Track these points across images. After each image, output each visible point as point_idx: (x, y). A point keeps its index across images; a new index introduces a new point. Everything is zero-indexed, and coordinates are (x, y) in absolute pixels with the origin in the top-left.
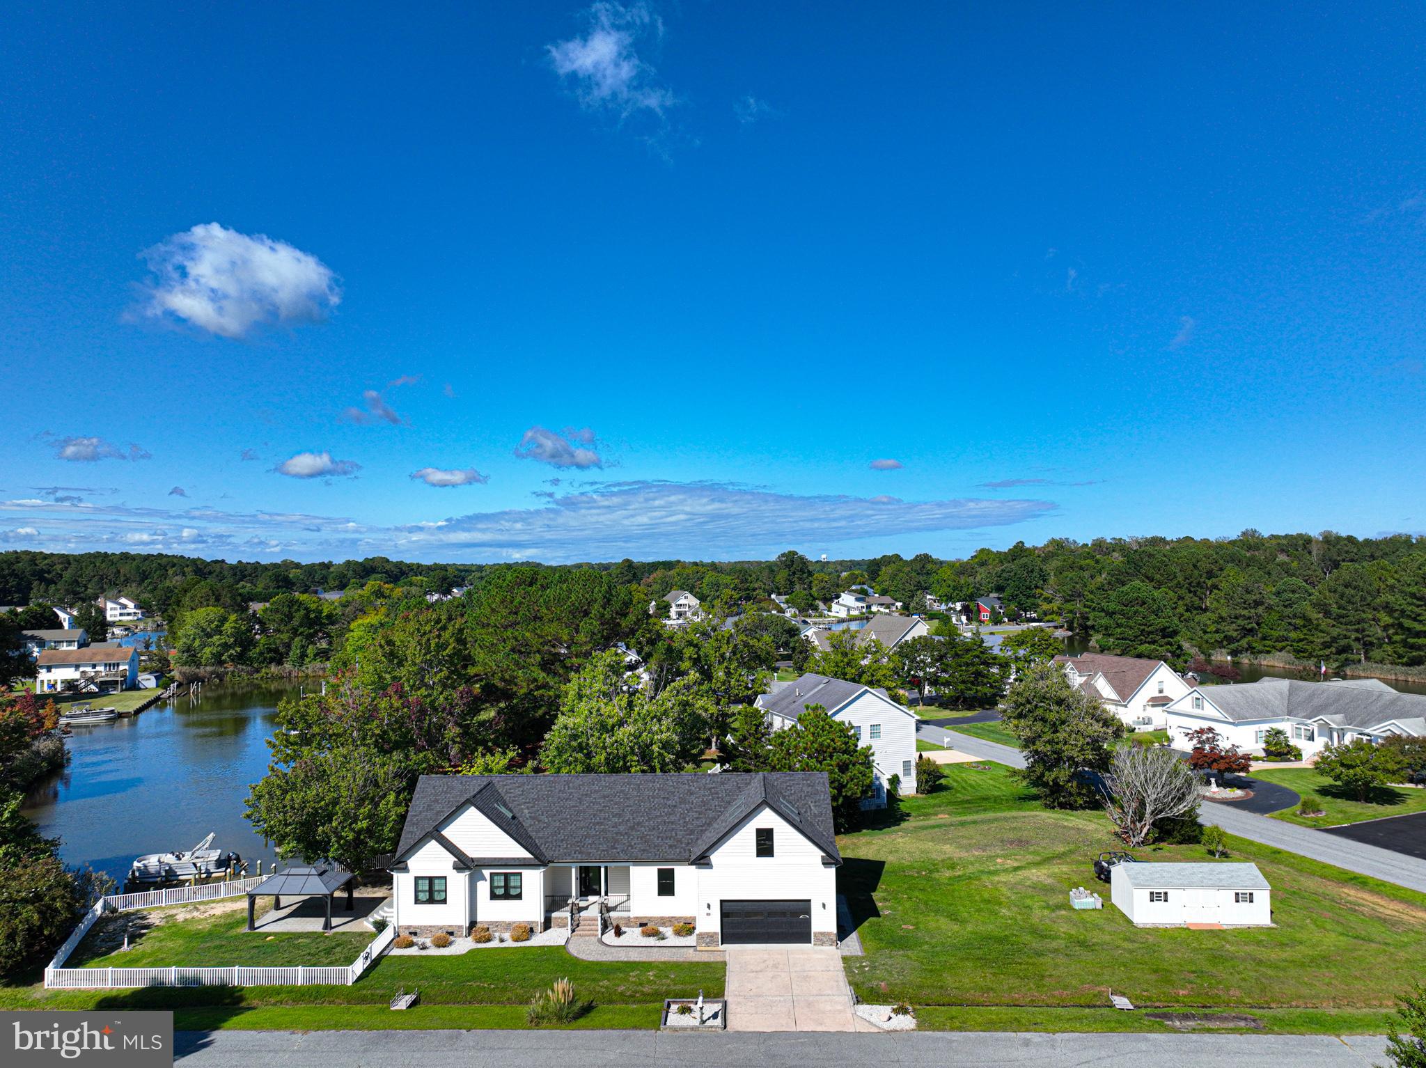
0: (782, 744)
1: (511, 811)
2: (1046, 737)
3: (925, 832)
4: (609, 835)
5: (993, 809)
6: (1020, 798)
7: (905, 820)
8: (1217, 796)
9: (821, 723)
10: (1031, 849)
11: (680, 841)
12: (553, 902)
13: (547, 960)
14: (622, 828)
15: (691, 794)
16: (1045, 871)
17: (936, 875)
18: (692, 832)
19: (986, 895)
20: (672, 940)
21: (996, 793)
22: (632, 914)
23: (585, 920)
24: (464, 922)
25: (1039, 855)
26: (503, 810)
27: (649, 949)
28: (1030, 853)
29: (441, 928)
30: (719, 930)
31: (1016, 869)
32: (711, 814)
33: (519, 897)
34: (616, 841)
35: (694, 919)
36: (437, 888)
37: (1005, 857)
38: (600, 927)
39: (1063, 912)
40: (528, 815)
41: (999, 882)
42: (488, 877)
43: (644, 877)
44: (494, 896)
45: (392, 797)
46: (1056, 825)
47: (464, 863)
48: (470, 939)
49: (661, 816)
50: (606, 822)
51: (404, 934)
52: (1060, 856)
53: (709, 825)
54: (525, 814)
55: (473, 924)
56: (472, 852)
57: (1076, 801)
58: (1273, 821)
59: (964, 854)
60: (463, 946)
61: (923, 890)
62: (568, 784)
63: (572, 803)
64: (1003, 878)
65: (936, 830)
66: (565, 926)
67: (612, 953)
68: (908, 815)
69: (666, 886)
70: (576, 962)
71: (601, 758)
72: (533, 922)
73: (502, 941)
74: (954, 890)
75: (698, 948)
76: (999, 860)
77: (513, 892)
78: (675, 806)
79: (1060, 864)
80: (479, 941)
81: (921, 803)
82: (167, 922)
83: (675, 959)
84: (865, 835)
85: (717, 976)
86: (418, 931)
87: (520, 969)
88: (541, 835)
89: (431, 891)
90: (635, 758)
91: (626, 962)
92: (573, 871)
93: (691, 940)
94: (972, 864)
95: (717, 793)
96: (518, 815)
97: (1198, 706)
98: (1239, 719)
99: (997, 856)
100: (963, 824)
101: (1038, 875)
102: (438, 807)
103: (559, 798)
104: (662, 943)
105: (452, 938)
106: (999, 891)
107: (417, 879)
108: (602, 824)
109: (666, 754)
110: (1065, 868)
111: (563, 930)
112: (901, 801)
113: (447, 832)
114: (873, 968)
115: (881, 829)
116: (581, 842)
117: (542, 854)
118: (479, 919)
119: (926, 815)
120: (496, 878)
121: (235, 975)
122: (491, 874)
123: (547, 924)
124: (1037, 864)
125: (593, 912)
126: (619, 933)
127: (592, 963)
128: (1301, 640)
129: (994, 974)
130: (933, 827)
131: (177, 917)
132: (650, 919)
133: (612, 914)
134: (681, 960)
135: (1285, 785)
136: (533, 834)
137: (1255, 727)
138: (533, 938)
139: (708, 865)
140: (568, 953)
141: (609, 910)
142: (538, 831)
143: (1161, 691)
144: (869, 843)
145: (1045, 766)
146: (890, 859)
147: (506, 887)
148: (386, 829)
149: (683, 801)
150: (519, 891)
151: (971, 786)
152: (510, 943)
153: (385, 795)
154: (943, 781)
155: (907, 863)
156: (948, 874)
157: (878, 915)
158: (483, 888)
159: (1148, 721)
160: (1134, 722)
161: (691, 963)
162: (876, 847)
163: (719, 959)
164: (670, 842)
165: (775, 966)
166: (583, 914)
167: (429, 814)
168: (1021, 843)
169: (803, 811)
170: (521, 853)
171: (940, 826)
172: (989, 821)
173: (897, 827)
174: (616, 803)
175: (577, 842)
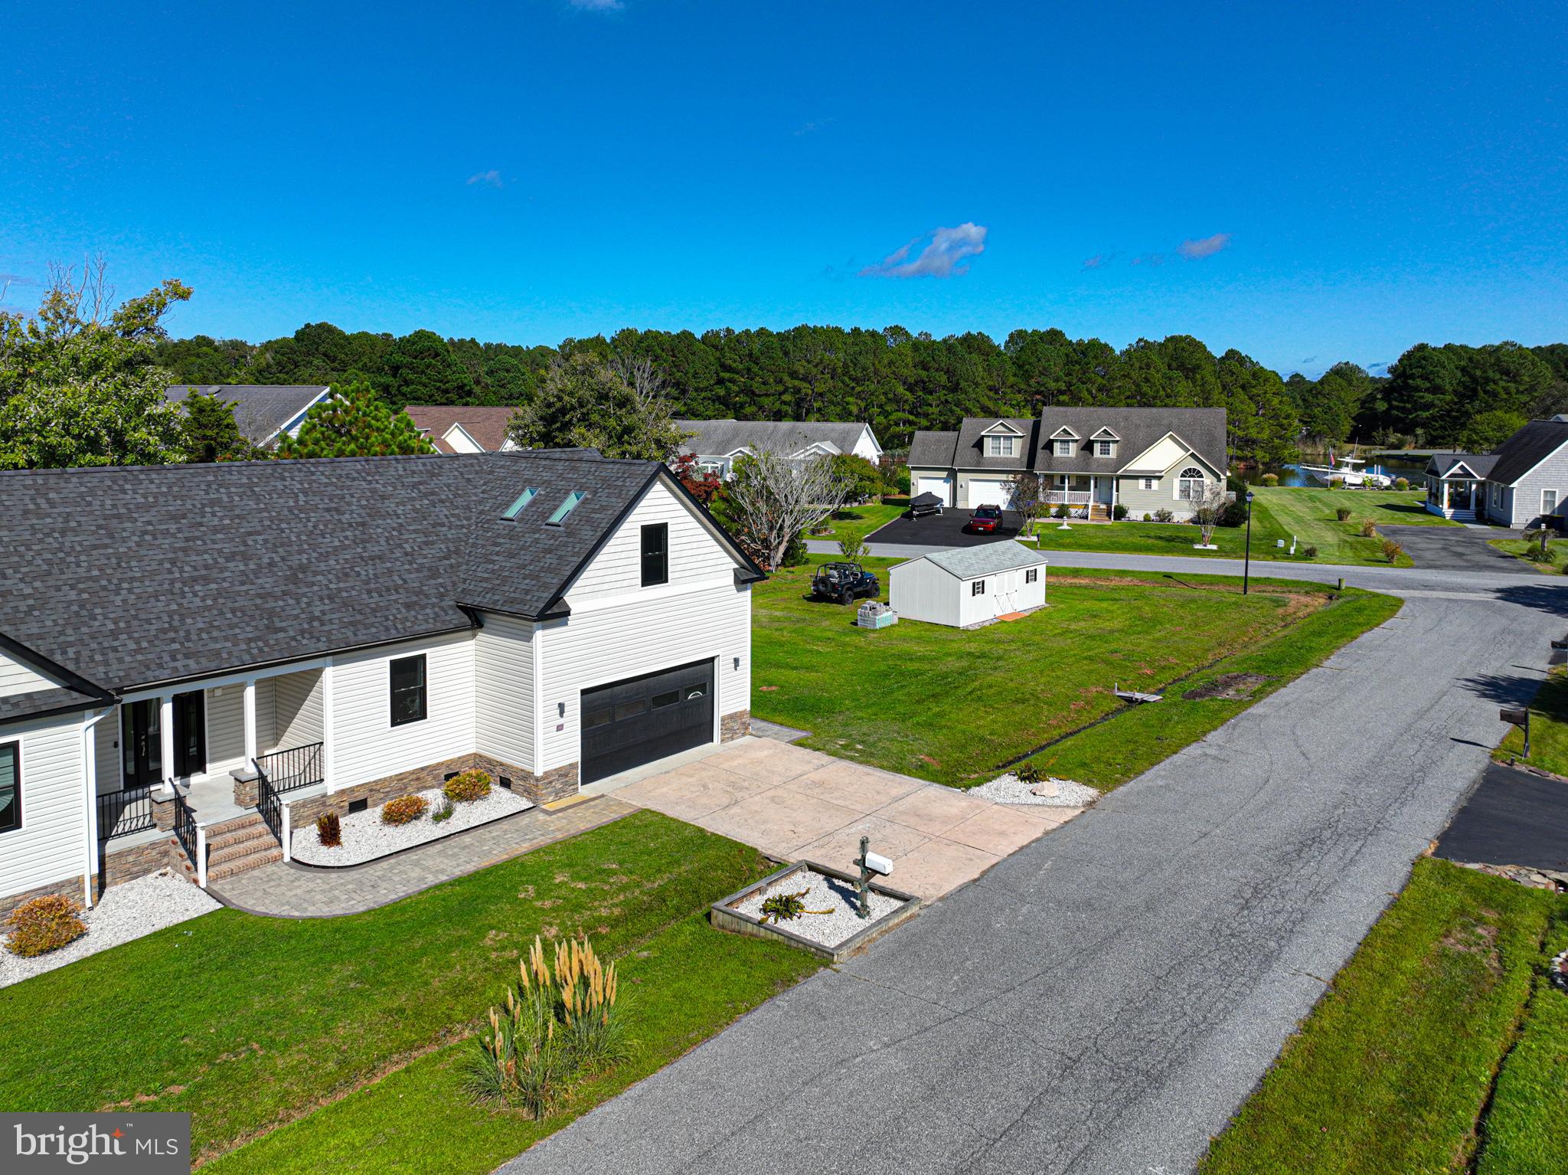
4: (241, 602)
14: (266, 582)
15: (383, 498)
20: (467, 811)
22: (332, 786)
30: (578, 757)
33: (10, 817)
34: (271, 614)
43: (356, 691)
49: (344, 548)
50: (215, 574)
66: (150, 868)
69: (409, 699)
72: (65, 882)
78: (363, 524)
104: (457, 824)
108: (206, 580)
111: (151, 880)
125: (222, 809)
126: (331, 835)
127: (373, 912)
132: (372, 787)
138: (90, 925)
139: (564, 616)
149: (374, 512)
150: (8, 799)
164: (403, 598)
165: (736, 787)
174: (215, 530)
175: (164, 631)
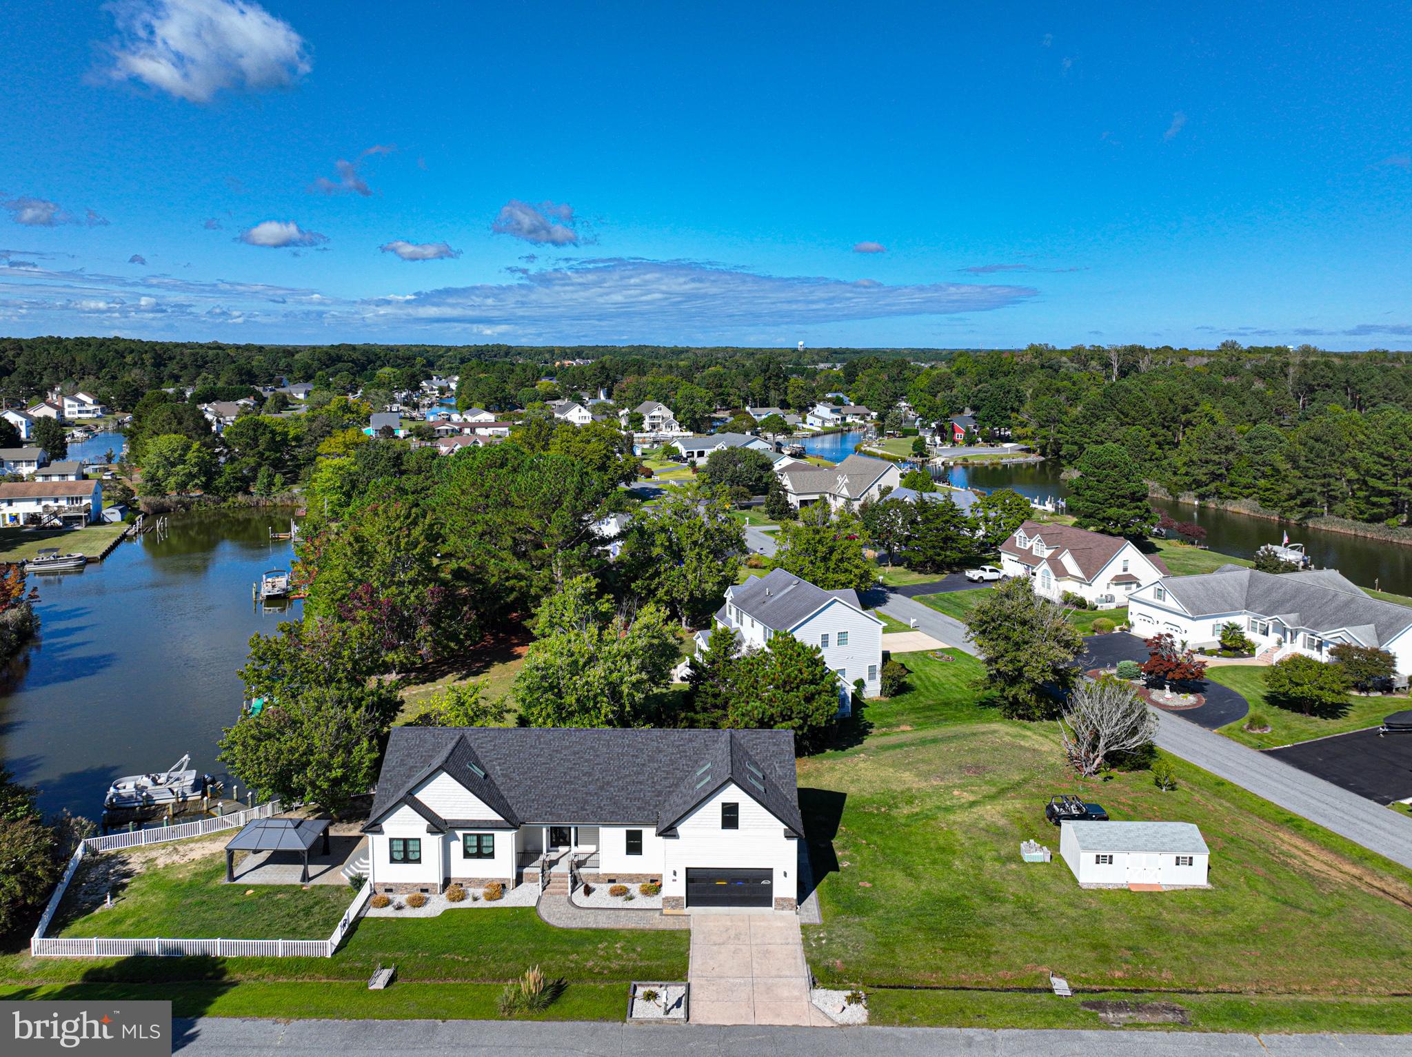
0: (750, 671)
1: (482, 768)
2: (1009, 657)
3: (887, 754)
4: (579, 795)
5: (955, 719)
6: (982, 704)
7: (867, 733)
8: (1170, 703)
9: (790, 652)
10: (988, 777)
11: (648, 803)
12: (525, 857)
13: (519, 926)
14: (591, 787)
15: (660, 752)
16: (998, 808)
17: (894, 812)
18: (659, 794)
19: (942, 842)
20: (641, 902)
21: (958, 696)
22: (603, 869)
23: (555, 876)
24: (438, 879)
25: (994, 785)
26: (476, 770)
27: (617, 912)
28: (986, 783)
29: (416, 885)
30: (683, 894)
31: (973, 804)
32: (679, 774)
33: (491, 855)
34: (586, 802)
35: (661, 876)
36: (411, 848)
37: (961, 787)
38: (569, 885)
39: (1014, 866)
40: (499, 773)
41: (955, 823)
42: (461, 837)
43: (613, 838)
44: (467, 855)
45: (365, 744)
46: (1013, 746)
47: (438, 826)
48: (444, 896)
49: (630, 775)
50: (576, 781)
51: (381, 893)
52: (1016, 786)
53: (677, 785)
54: (497, 771)
55: (447, 881)
56: (445, 813)
57: (1034, 713)
58: (1220, 738)
59: (923, 784)
60: (438, 905)
61: (881, 833)
62: (539, 738)
63: (542, 760)
64: (959, 817)
65: (898, 750)
66: (536, 881)
67: (581, 917)
68: (871, 726)
69: (634, 845)
70: (547, 928)
71: (570, 699)
72: (504, 879)
73: (475, 899)
74: (911, 833)
75: (665, 912)
76: (956, 793)
77: (485, 851)
78: (644, 765)
79: (1014, 798)
80: (453, 900)
81: (884, 709)
82: (148, 869)
83: (641, 926)
84: (828, 758)
85: (682, 949)
86: (394, 888)
87: (493, 938)
88: (512, 794)
89: (406, 851)
90: (605, 699)
91: (595, 930)
92: (544, 830)
93: (655, 902)
94: (930, 797)
95: (685, 752)
96: (490, 772)
97: (1159, 597)
98: (1198, 612)
99: (955, 786)
100: (923, 742)
101: (992, 813)
102: (411, 762)
103: (530, 754)
104: (630, 904)
105: (426, 895)
106: (954, 835)
107: (391, 840)
108: (572, 783)
109: (635, 693)
110: (1018, 804)
111: (535, 884)
112: (866, 706)
113: (421, 796)
114: (830, 940)
115: (843, 749)
116: (551, 802)
117: (514, 816)
118: (454, 874)
119: (889, 726)
120: (469, 838)
121: (218, 947)
122: (465, 836)
123: (519, 880)
124: (992, 798)
125: (563, 868)
126: (588, 891)
127: (562, 929)
128: (1268, 490)
129: (944, 950)
130: (894, 747)
131: (158, 862)
132: (618, 876)
133: (581, 870)
134: (648, 927)
135: (1236, 689)
136: (505, 793)
137: (1213, 621)
138: (506, 896)
139: (675, 836)
140: (539, 916)
141: (580, 864)
142: (509, 790)
143: (1125, 570)
144: (832, 769)
145: (1005, 681)
146: (851, 790)
147: (479, 846)
148: (360, 776)
149: (652, 759)
150: (491, 850)
151: (934, 684)
152: (483, 903)
153: (357, 743)
154: (907, 680)
155: (869, 796)
156: (906, 810)
157: (836, 869)
158: (457, 848)
159: (1110, 599)
160: (1097, 599)
161: (658, 931)
162: (838, 775)
163: (684, 927)
164: (638, 804)
165: (737, 937)
166: (554, 870)
167: (402, 770)
168: (978, 769)
169: (768, 772)
170: (494, 816)
171: (900, 746)
172: (949, 739)
173: (857, 747)
174: (586, 761)
175: (548, 802)
